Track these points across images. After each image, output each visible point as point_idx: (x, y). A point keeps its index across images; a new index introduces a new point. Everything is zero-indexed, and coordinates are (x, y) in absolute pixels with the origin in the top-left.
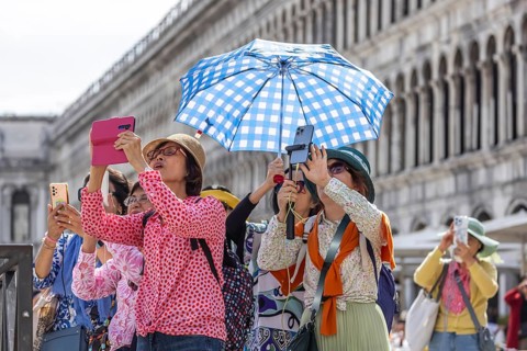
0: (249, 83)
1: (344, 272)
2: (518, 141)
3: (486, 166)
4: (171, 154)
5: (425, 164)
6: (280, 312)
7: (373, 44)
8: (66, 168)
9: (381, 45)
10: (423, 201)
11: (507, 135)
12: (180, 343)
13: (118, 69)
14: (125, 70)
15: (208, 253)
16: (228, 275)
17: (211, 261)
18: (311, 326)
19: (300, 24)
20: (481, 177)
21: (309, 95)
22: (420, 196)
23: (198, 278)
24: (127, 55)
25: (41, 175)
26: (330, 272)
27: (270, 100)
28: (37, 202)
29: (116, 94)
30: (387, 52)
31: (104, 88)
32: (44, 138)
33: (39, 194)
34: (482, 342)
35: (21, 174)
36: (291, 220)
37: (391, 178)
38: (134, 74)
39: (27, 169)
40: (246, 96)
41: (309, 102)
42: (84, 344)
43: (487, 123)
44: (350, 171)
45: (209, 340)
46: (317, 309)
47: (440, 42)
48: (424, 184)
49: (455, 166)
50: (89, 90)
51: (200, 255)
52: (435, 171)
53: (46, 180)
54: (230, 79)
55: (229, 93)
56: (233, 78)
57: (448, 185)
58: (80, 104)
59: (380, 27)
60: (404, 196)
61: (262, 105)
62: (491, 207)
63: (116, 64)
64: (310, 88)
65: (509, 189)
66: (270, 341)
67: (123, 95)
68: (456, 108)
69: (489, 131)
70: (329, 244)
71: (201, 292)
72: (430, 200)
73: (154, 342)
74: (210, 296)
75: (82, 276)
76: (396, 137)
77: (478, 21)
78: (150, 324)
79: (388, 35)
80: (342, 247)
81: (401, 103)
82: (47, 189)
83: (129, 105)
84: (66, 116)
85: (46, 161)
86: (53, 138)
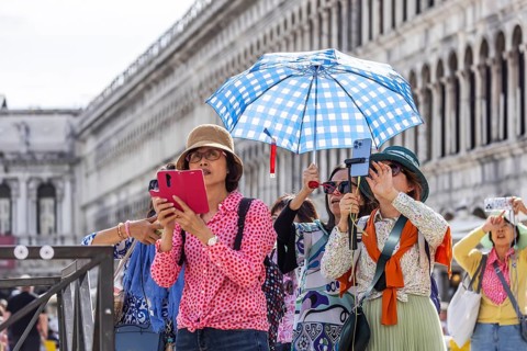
0: (295, 88)
3: (513, 156)
5: (451, 154)
6: (332, 307)
7: (398, 35)
8: (91, 161)
9: (406, 35)
10: (450, 191)
13: (142, 62)
14: (150, 63)
19: (325, 15)
20: (508, 166)
22: (447, 186)
24: (152, 47)
25: (67, 168)
28: (63, 195)
29: (141, 87)
30: (413, 42)
31: (129, 80)
32: (68, 131)
33: (65, 187)
35: (47, 167)
38: (159, 66)
39: (52, 162)
43: (513, 113)
44: (405, 173)
47: (466, 34)
48: (450, 173)
49: (481, 155)
50: (114, 82)
52: (462, 161)
53: (71, 172)
54: (273, 89)
55: (279, 101)
56: (276, 87)
57: (475, 174)
58: (104, 97)
59: (405, 18)
63: (140, 57)
64: (353, 84)
66: (323, 335)
67: (148, 88)
68: (482, 98)
69: (515, 121)
70: (387, 237)
72: (457, 190)
73: (202, 336)
77: (503, 11)
78: (198, 320)
79: (414, 26)
81: (428, 93)
82: (73, 182)
83: (153, 98)
84: (91, 109)
85: (71, 154)
86: (78, 130)
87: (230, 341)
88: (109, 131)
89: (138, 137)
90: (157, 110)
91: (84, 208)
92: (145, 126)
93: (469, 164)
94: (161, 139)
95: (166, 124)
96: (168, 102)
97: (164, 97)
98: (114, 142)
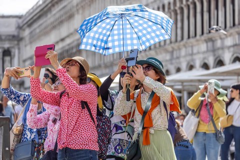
0: (108, 24)
1: (153, 116)
2: (236, 27)
3: (221, 39)
4: (72, 65)
5: (193, 37)
6: (124, 132)
8: (27, 39)
10: (192, 54)
11: (230, 24)
12: (77, 153)
15: (89, 110)
16: (99, 120)
17: (91, 114)
18: (138, 141)
20: (219, 43)
21: (136, 24)
22: (190, 52)
23: (85, 121)
25: (16, 42)
26: (147, 116)
27: (118, 29)
28: (14, 56)
29: (50, 5)
31: (45, 2)
32: (17, 25)
33: (15, 51)
34: (218, 136)
35: (7, 42)
36: (128, 92)
37: (177, 44)
39: (9, 40)
40: (108, 30)
41: (136, 27)
42: (33, 148)
43: (221, 19)
44: (154, 70)
45: (91, 151)
46: (140, 133)
48: (192, 47)
49: (206, 38)
50: (37, 3)
51: (86, 111)
52: (197, 41)
53: (18, 44)
54: (99, 24)
55: (100, 30)
56: (100, 23)
57: (203, 47)
58: (33, 9)
60: (183, 52)
61: (116, 32)
62: (223, 57)
64: (136, 21)
65: (232, 49)
66: (119, 145)
67: (53, 5)
68: (207, 11)
69: (222, 22)
70: (146, 103)
71: (86, 128)
72: (195, 54)
74: (90, 130)
75: (31, 116)
76: (179, 25)
78: (64, 143)
80: (152, 104)
81: (182, 9)
82: (19, 49)
83: (55, 10)
84: (27, 15)
85: (18, 36)
86: (21, 25)
87: (77, 155)
88: (35, 26)
89: (49, 28)
90: (58, 16)
91: (24, 61)
92: (52, 23)
93: (200, 42)
94: (59, 29)
95: (61, 22)
96: (62, 12)
97: (60, 10)
98: (38, 31)
